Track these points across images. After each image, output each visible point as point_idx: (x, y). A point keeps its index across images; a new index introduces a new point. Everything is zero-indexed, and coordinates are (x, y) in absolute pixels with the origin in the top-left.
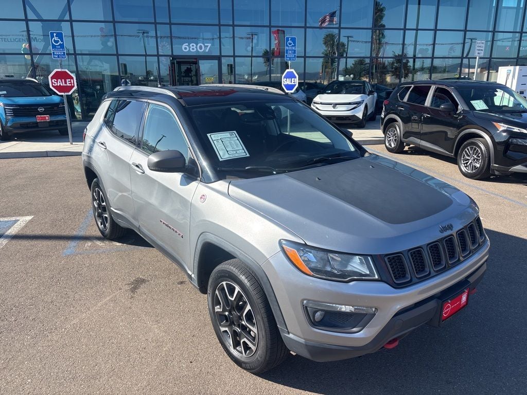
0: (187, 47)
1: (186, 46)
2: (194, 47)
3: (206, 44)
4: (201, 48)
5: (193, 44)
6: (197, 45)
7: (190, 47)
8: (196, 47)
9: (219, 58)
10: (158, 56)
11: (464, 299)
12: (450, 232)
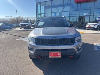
4: (86, 14)
9: (90, 16)
10: (77, 16)
11: (59, 54)
12: (56, 38)
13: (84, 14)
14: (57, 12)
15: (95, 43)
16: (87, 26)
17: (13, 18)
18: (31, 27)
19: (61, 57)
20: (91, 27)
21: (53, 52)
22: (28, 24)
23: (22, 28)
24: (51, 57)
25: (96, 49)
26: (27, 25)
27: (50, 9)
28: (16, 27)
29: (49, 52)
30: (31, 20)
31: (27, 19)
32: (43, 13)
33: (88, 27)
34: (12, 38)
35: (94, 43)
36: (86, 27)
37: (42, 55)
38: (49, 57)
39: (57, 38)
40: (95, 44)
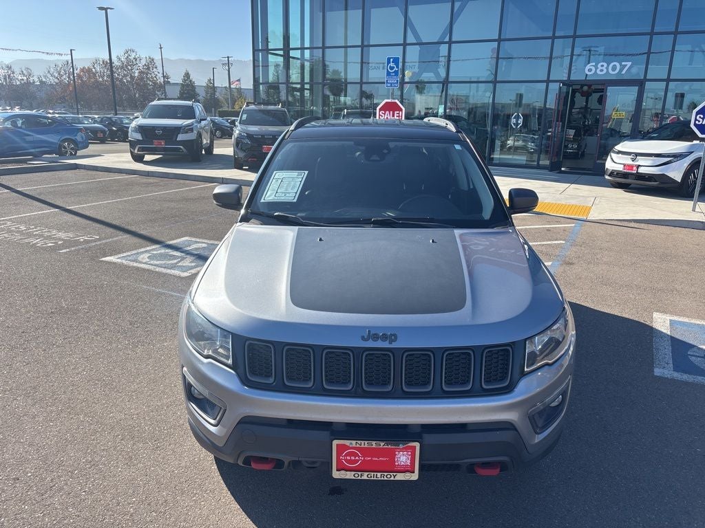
0: (594, 69)
1: (592, 67)
2: (604, 68)
3: (623, 63)
4: (614, 68)
5: (602, 64)
6: (608, 66)
7: (596, 68)
8: (607, 68)
9: (640, 84)
10: (548, 81)
11: (403, 458)
12: (386, 345)
13: (596, 70)
14: (405, 45)
15: (664, 312)
16: (614, 163)
17: (79, 66)
18: (210, 149)
19: (415, 477)
20: (641, 170)
21: (365, 444)
22: (189, 129)
23: (148, 158)
24: (350, 475)
25: (664, 370)
26: (181, 137)
27: (355, 15)
28: (103, 141)
29: (335, 443)
30: (214, 88)
31: (187, 75)
32: (302, 49)
33: (620, 168)
34: (77, 243)
35: (656, 315)
36: (609, 165)
37: (287, 459)
38: (336, 474)
39: (394, 345)
40: (661, 322)
